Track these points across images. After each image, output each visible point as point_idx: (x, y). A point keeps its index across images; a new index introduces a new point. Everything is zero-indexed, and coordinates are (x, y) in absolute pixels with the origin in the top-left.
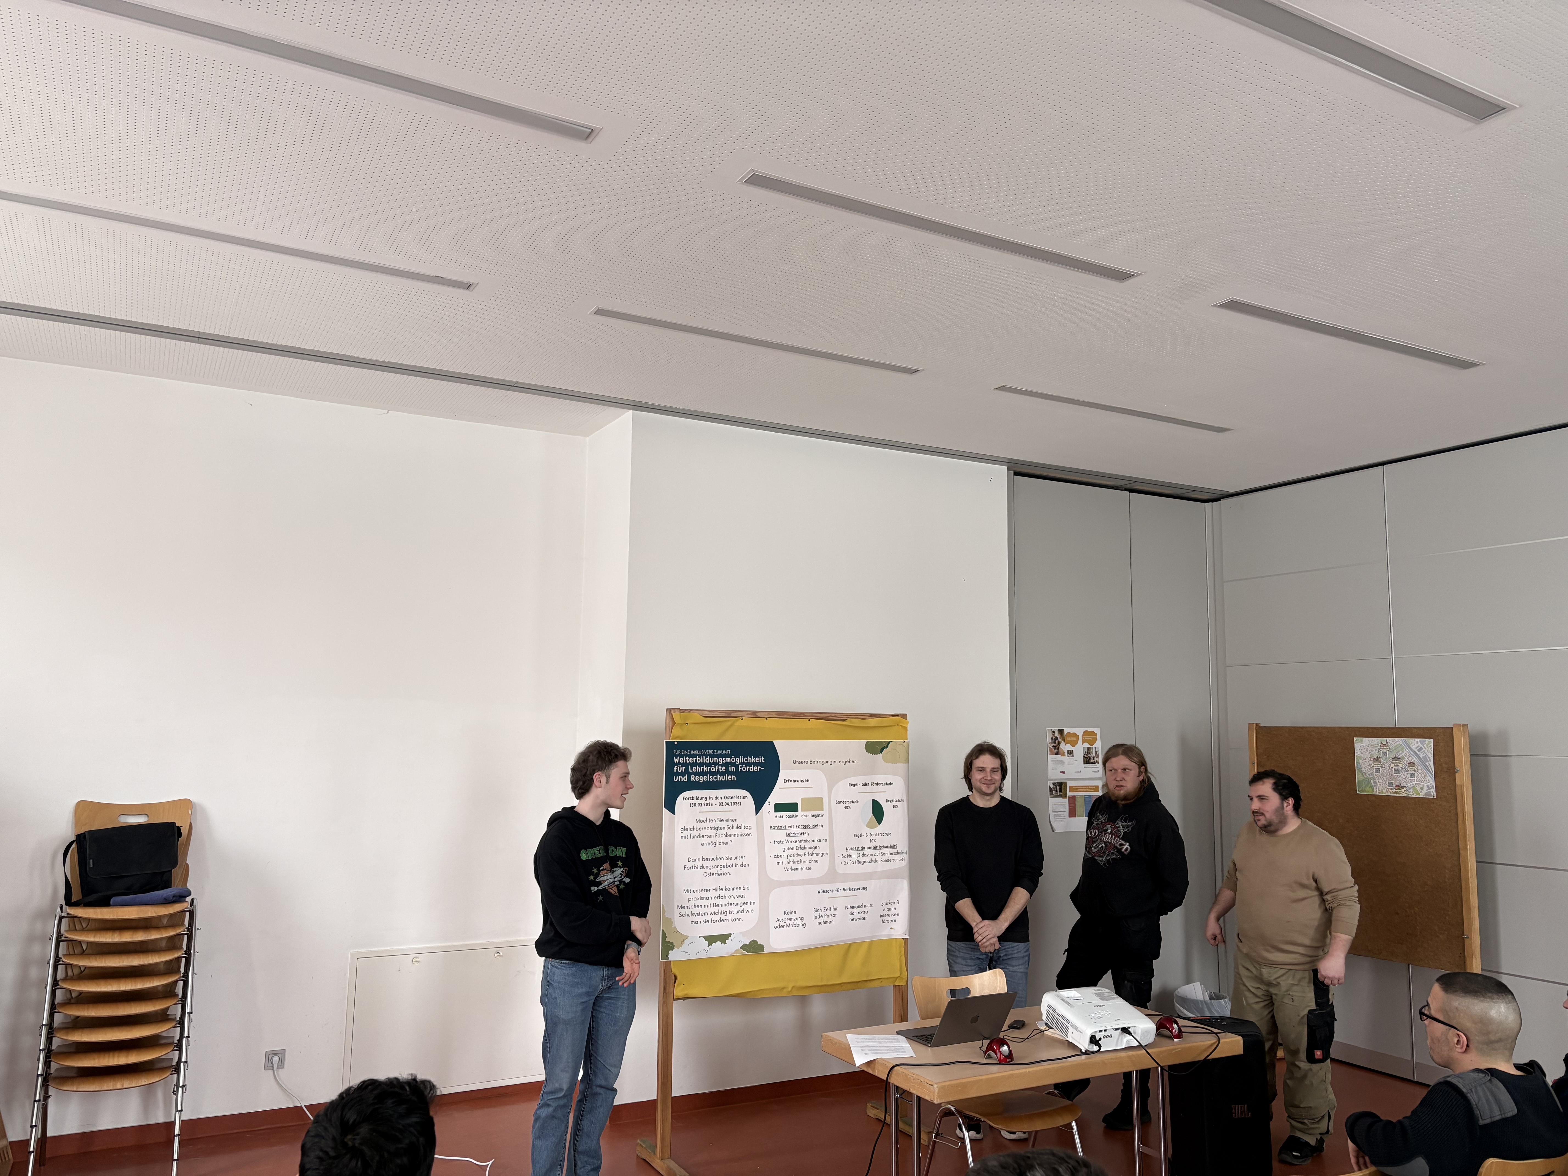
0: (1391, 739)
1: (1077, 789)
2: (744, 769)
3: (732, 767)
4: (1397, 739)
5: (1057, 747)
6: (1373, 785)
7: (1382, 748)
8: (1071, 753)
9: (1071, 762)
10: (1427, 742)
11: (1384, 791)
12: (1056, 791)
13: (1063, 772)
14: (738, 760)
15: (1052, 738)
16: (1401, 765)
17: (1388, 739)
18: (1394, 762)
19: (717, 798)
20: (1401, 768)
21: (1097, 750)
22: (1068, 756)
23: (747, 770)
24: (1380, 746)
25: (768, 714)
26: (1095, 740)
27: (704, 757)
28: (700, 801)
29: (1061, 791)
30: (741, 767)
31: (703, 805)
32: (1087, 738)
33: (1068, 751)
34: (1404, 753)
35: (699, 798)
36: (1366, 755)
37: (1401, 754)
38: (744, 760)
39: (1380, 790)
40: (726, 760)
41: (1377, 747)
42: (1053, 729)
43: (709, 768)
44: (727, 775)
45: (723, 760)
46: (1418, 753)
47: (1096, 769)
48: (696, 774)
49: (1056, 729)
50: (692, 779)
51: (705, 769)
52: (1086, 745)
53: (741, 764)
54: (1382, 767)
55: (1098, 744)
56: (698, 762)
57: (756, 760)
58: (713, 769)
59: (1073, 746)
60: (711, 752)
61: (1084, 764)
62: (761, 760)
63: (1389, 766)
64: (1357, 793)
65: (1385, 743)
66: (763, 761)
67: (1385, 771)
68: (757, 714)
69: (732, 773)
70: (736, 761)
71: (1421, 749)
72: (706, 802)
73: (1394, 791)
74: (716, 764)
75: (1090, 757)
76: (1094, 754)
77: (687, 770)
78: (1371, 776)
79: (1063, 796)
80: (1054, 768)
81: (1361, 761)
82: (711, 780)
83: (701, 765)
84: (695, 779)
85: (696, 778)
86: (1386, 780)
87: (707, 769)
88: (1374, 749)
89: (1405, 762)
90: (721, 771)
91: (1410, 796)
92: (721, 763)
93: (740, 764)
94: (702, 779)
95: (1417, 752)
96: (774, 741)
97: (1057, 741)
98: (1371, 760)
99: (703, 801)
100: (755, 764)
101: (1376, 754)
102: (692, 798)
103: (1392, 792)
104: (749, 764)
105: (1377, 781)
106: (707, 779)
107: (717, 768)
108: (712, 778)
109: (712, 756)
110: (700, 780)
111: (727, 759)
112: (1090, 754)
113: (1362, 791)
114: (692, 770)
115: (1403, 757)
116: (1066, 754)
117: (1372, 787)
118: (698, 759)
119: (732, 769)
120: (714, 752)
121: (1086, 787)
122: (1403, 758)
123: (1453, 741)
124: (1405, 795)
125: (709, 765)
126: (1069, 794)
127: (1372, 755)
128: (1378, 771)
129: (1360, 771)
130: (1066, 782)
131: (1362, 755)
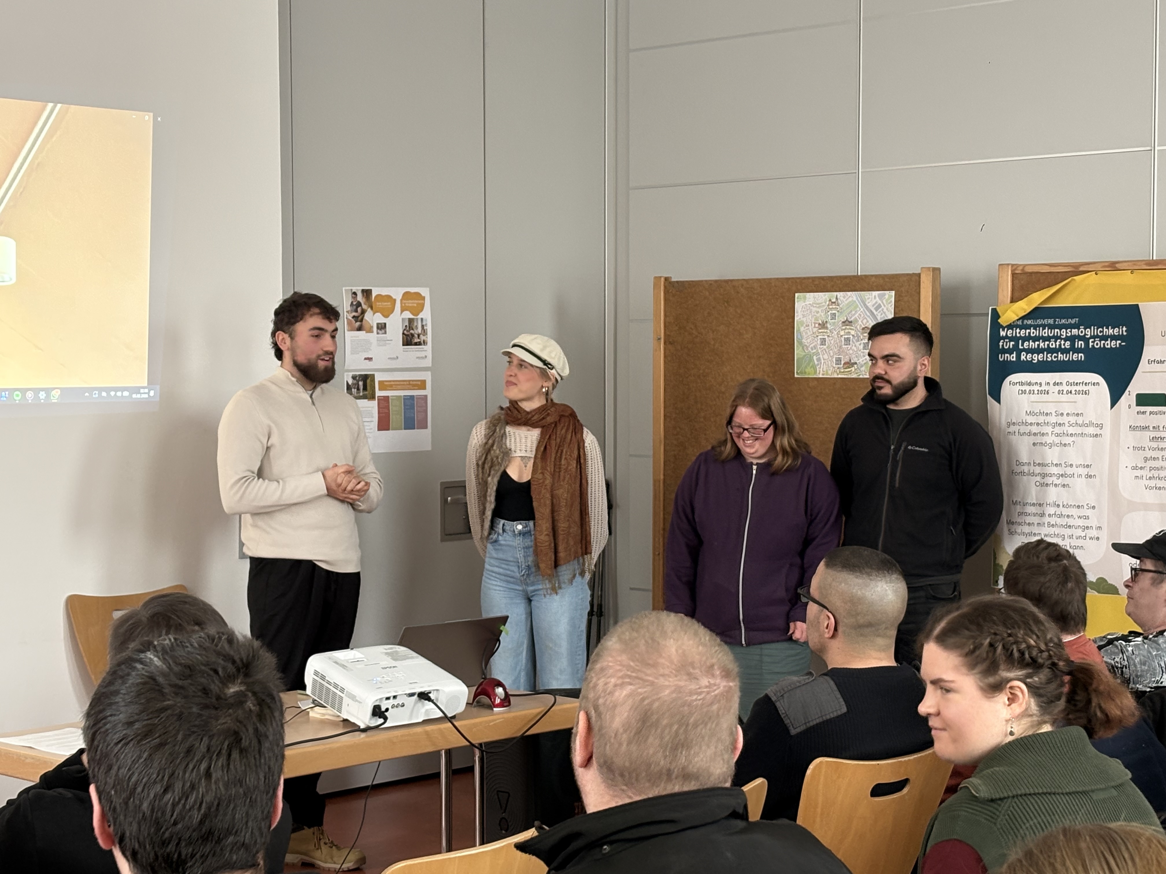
0: (841, 293)
1: (391, 386)
2: (1097, 344)
3: (1080, 342)
4: (849, 293)
5: (360, 318)
6: (816, 363)
7: (831, 307)
8: (382, 327)
9: (382, 343)
10: (887, 297)
11: (830, 372)
12: (358, 389)
13: (370, 359)
14: (1089, 333)
15: (352, 304)
16: (853, 332)
17: (840, 295)
18: (844, 327)
19: (1055, 384)
20: (853, 336)
21: (424, 324)
22: (378, 333)
23: (1102, 346)
24: (828, 305)
25: (1134, 264)
26: (421, 308)
27: (1041, 328)
28: (1032, 388)
29: (365, 388)
30: (1092, 342)
31: (1036, 392)
32: (410, 303)
33: (378, 324)
34: (857, 315)
35: (1030, 384)
36: (809, 319)
37: (854, 314)
38: (1098, 332)
39: (825, 370)
40: (1071, 332)
41: (824, 306)
42: (354, 289)
43: (1047, 343)
44: (1071, 353)
45: (1067, 333)
46: (875, 313)
47: (423, 354)
48: (1029, 351)
49: (358, 289)
50: (1023, 357)
51: (1042, 345)
52: (408, 315)
53: (1094, 337)
54: (828, 336)
55: (426, 314)
56: (1032, 335)
57: (1115, 331)
58: (1052, 345)
59: (386, 316)
60: (1051, 321)
61: (403, 345)
62: (1122, 331)
63: (838, 334)
64: (796, 376)
65: (834, 300)
66: (1125, 333)
67: (832, 342)
68: (1117, 265)
69: (1078, 351)
70: (1085, 334)
71: (879, 306)
72: (1040, 389)
73: (842, 370)
74: (1056, 338)
75: (413, 335)
76: (420, 330)
77: (1016, 346)
78: (814, 351)
79: (368, 396)
80: (354, 352)
81: (802, 329)
82: (1049, 360)
83: (1036, 339)
84: (1026, 357)
85: (1028, 357)
86: (832, 354)
87: (1044, 345)
88: (820, 310)
89: (858, 327)
90: (1063, 347)
91: (861, 376)
92: (1064, 337)
93: (1091, 337)
94: (1036, 359)
95: (874, 311)
96: (1139, 304)
97: (359, 309)
98: (815, 327)
99: (1036, 388)
100: (1114, 338)
101: (822, 317)
102: (1022, 384)
103: (840, 372)
104: (1105, 338)
105: (821, 356)
106: (1043, 357)
107: (1058, 343)
108: (1051, 356)
109: (1051, 327)
110: (1033, 359)
111: (1073, 330)
112: (413, 329)
113: (801, 373)
114: (1023, 345)
115: (856, 319)
116: (375, 329)
117: (814, 367)
118: (1032, 331)
119: (1081, 344)
120: (1055, 321)
121: (405, 383)
122: (856, 321)
123: (919, 293)
124: (854, 376)
125: (1048, 339)
126: (378, 393)
127: (816, 319)
128: (823, 342)
129: (800, 343)
130: (374, 375)
131: (804, 319)
